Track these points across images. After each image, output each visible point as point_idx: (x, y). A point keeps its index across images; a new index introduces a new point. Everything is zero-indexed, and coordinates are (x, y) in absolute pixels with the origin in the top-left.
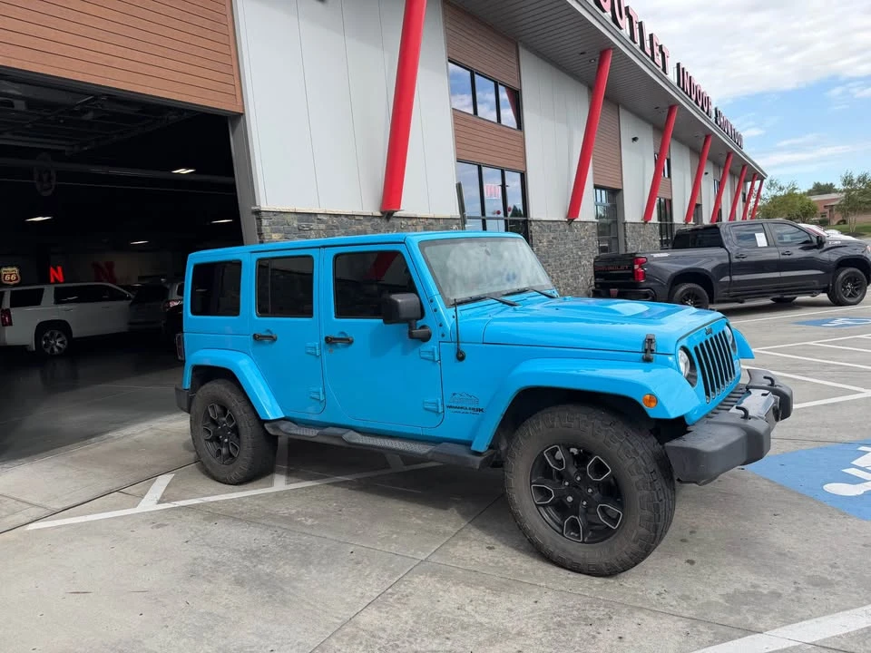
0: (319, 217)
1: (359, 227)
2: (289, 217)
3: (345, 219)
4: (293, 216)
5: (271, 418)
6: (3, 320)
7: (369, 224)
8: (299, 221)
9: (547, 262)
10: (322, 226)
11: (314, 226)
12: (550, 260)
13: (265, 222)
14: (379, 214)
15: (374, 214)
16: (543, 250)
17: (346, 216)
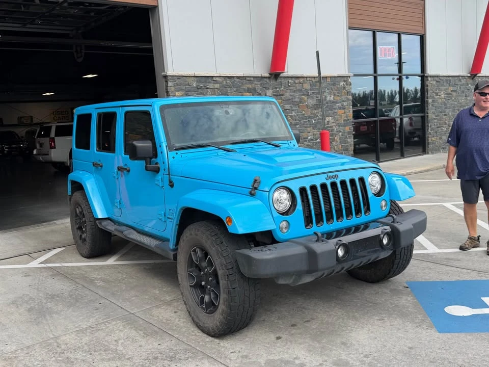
0: (214, 79)
1: (250, 86)
2: (190, 80)
3: (238, 80)
4: (193, 78)
5: (100, 217)
6: (51, 144)
7: (259, 83)
8: (197, 82)
9: (444, 112)
10: (217, 86)
11: (211, 86)
12: (447, 111)
13: (170, 84)
14: (267, 75)
15: (263, 75)
16: (440, 101)
17: (238, 77)
